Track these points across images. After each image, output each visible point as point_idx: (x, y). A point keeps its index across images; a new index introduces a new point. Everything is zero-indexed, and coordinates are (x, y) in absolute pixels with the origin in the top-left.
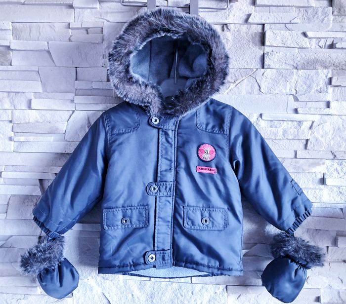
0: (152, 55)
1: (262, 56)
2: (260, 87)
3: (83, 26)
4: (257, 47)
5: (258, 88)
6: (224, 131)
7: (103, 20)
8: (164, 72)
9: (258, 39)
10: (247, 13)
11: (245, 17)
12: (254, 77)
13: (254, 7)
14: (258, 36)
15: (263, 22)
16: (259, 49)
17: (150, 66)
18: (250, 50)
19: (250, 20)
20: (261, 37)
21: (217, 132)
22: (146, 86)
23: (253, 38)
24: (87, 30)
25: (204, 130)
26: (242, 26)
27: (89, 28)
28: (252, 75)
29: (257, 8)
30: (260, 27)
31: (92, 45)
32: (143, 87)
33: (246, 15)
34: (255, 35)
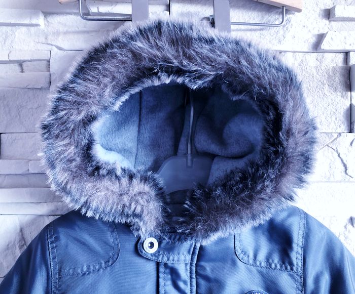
0: (144, 111)
1: (347, 111)
2: (345, 166)
3: (12, 58)
4: (339, 93)
5: (343, 168)
6: (291, 264)
7: (50, 47)
8: (167, 141)
9: (338, 79)
10: (317, 33)
11: (313, 40)
12: (335, 148)
13: (328, 21)
14: (338, 74)
15: (348, 48)
16: (343, 97)
17: (139, 131)
18: (325, 99)
19: (325, 45)
20: (344, 76)
21: (279, 267)
22: (131, 177)
23: (329, 77)
24: (21, 65)
25: (251, 262)
26: (307, 55)
27: (24, 61)
28: (331, 145)
29: (333, 23)
30: (341, 57)
31: (31, 93)
32: (124, 181)
33: (314, 36)
34: (333, 72)
